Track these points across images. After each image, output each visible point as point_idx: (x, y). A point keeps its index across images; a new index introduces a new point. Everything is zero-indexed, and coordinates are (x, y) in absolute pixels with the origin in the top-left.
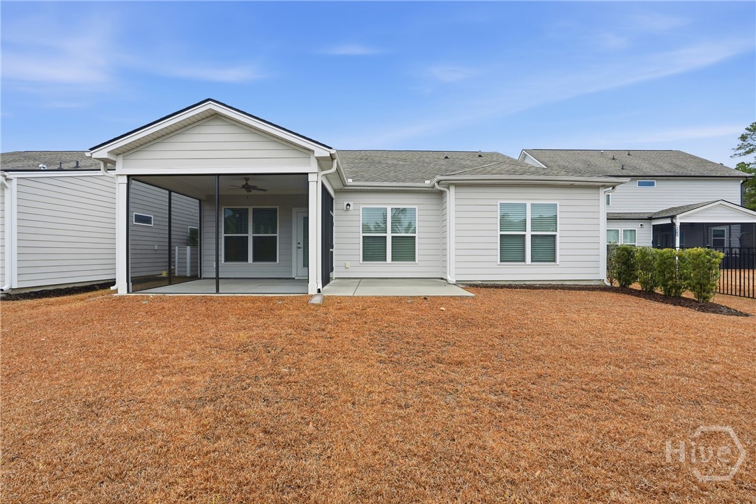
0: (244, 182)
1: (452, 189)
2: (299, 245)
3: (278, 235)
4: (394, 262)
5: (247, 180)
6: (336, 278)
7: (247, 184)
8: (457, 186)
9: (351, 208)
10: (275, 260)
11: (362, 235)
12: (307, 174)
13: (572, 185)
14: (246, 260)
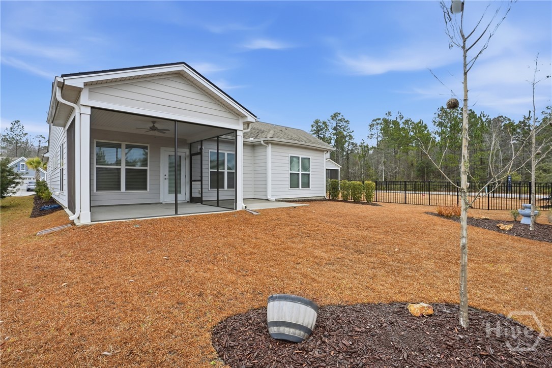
1: (270, 145)
2: (165, 177)
3: (148, 168)
4: (228, 189)
5: (154, 122)
7: (154, 126)
8: (273, 144)
10: (146, 189)
11: (210, 170)
12: (236, 130)
14: (120, 189)
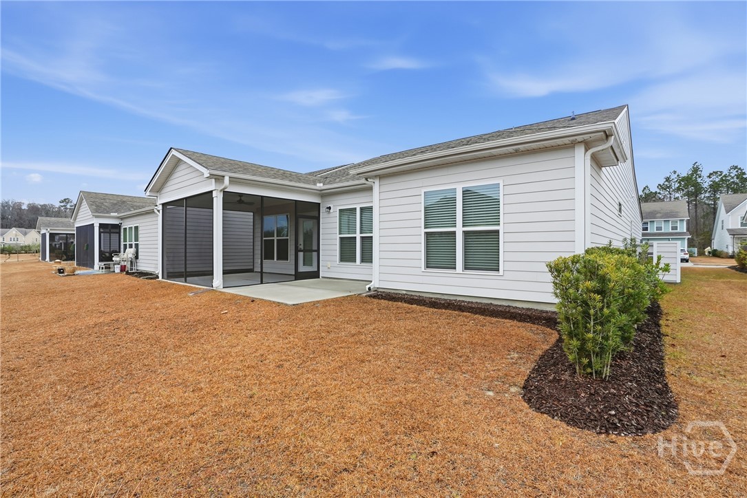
0: (239, 198)
1: (377, 182)
3: (289, 237)
4: (363, 264)
6: (322, 277)
7: (241, 199)
8: (381, 177)
9: (331, 211)
10: (288, 259)
11: (338, 236)
13: (517, 151)
14: (273, 259)
